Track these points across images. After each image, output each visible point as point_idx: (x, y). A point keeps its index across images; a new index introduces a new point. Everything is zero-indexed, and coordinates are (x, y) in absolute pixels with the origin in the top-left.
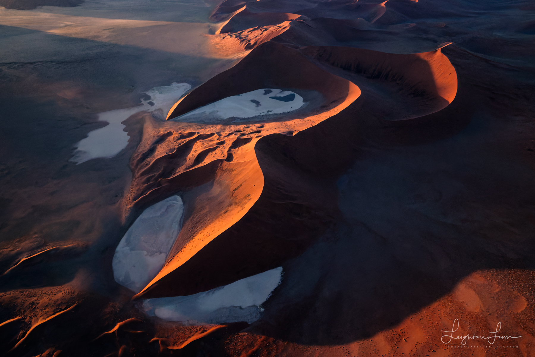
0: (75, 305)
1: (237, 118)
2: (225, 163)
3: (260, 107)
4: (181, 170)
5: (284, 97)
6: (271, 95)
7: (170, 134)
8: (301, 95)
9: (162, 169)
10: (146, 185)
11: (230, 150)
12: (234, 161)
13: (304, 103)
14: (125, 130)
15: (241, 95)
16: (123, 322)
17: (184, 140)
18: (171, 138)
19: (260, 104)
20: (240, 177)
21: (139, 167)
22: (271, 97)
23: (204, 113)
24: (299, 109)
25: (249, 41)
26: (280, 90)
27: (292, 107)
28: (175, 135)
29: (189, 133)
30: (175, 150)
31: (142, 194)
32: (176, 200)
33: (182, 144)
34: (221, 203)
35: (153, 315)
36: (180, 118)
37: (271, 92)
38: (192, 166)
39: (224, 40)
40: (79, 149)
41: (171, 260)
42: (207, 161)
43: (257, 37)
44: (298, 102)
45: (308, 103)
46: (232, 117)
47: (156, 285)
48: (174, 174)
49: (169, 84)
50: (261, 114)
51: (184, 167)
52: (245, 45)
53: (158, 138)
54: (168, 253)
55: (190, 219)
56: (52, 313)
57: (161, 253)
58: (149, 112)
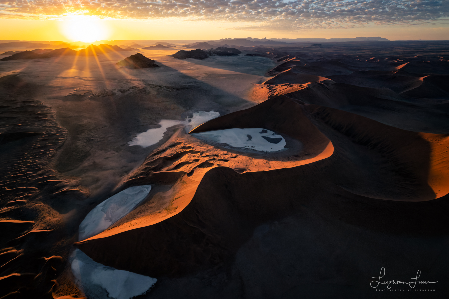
0: (52, 230)
1: (228, 145)
2: (186, 176)
3: (250, 141)
4: (164, 170)
5: (273, 139)
6: (265, 135)
7: (180, 143)
8: (286, 141)
9: (157, 165)
10: (143, 171)
11: (195, 168)
12: (190, 178)
13: (284, 148)
14: (164, 133)
15: (244, 129)
16: (56, 256)
17: (183, 150)
18: (179, 146)
19: (251, 139)
20: (185, 191)
21: (150, 158)
22: (263, 137)
23: (211, 135)
24: (276, 152)
25: (274, 93)
26: (274, 133)
27: (271, 149)
28: (182, 145)
29: (189, 146)
30: (173, 155)
31: (135, 177)
32: (147, 188)
33: (179, 152)
34: (164, 204)
35: (70, 263)
36: (196, 134)
37: (266, 132)
38: (171, 170)
39: (262, 89)
40: (137, 138)
41: (110, 229)
42: (180, 170)
43: (281, 91)
44: (281, 146)
45: (288, 149)
46: (226, 143)
47: (88, 242)
48: (159, 171)
49: (208, 111)
50: (246, 147)
51: (167, 168)
52: (270, 94)
53: (174, 143)
54: (113, 223)
55: (142, 206)
56: (42, 228)
57: (111, 221)
58: (184, 126)
